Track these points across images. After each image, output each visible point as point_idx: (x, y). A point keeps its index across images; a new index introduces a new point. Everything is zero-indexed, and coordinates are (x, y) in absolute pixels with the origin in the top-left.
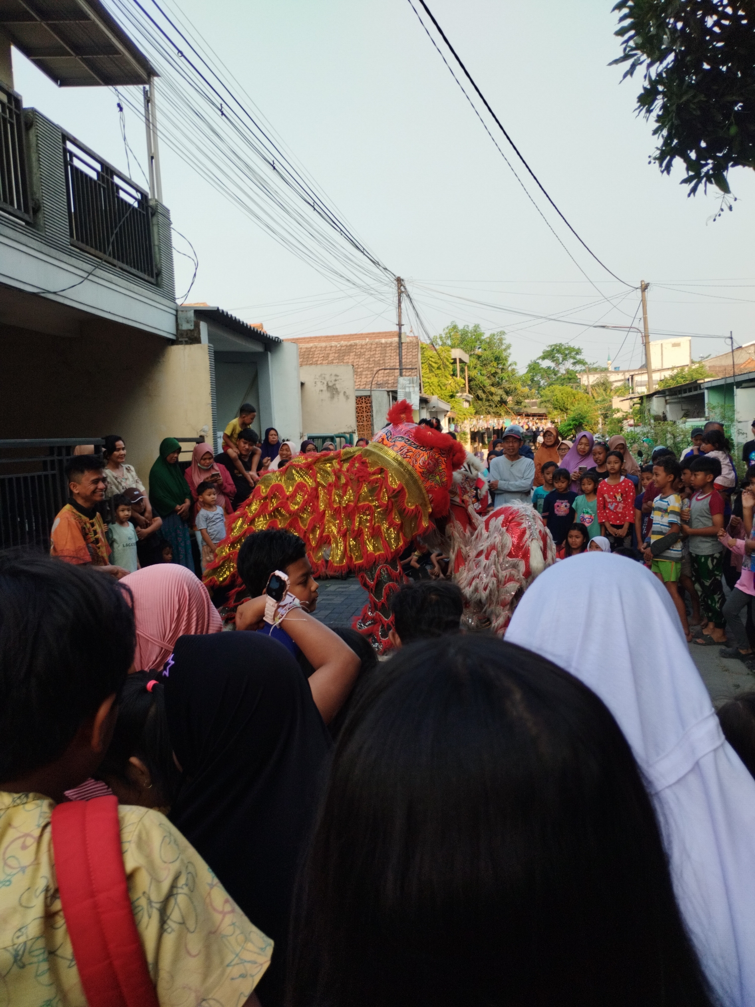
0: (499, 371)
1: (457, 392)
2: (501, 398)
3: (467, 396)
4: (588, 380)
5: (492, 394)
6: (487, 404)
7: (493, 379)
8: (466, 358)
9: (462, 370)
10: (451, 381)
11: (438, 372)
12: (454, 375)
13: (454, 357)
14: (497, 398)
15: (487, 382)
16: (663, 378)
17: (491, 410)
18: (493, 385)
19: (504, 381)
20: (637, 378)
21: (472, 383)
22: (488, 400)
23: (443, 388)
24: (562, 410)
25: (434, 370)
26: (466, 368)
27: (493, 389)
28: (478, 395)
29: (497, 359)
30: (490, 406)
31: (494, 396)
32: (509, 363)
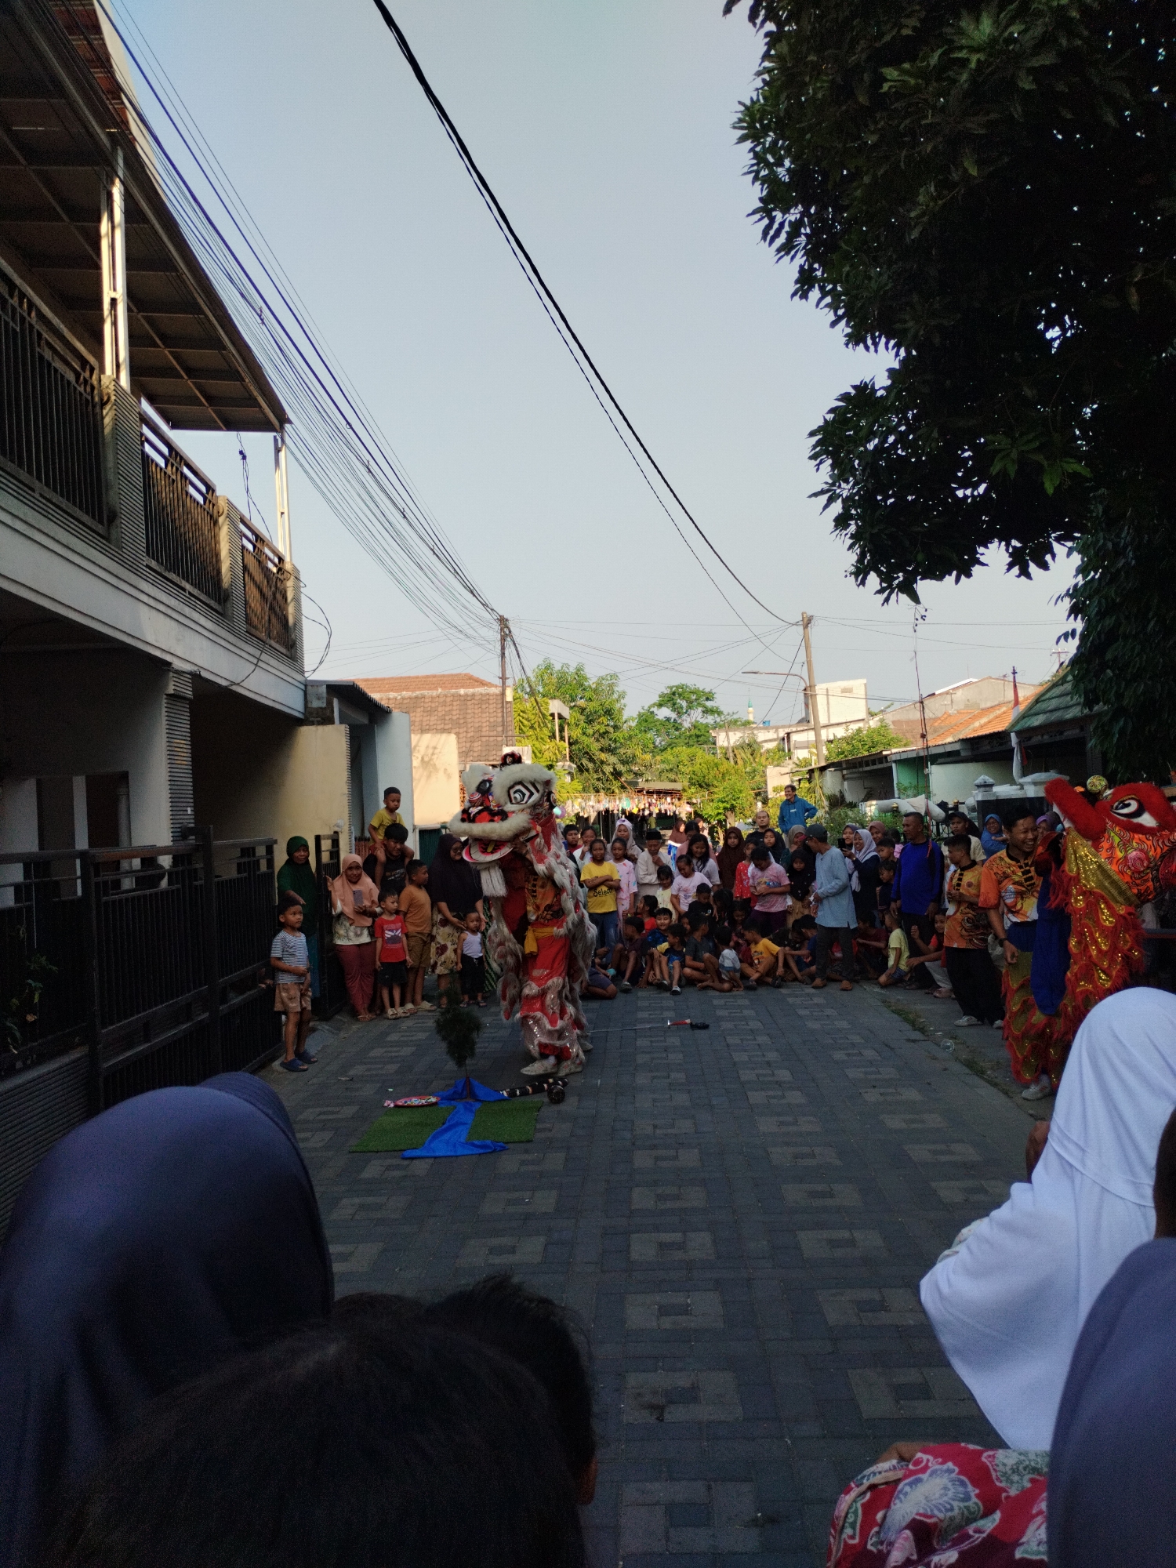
0: (611, 730)
1: (557, 762)
2: (615, 769)
3: (570, 767)
4: (726, 739)
5: (602, 762)
6: (596, 777)
7: (602, 740)
8: (566, 713)
9: (562, 730)
10: (549, 745)
11: (531, 732)
12: (553, 736)
13: (550, 712)
14: (608, 769)
15: (595, 747)
16: (831, 737)
17: (600, 785)
18: (602, 750)
19: (618, 744)
20: (794, 738)
21: (574, 747)
22: (596, 771)
23: (538, 754)
24: (701, 786)
25: (524, 729)
26: (566, 728)
27: (603, 756)
28: (582, 764)
29: (609, 713)
30: (598, 779)
31: (605, 766)
32: (624, 718)
